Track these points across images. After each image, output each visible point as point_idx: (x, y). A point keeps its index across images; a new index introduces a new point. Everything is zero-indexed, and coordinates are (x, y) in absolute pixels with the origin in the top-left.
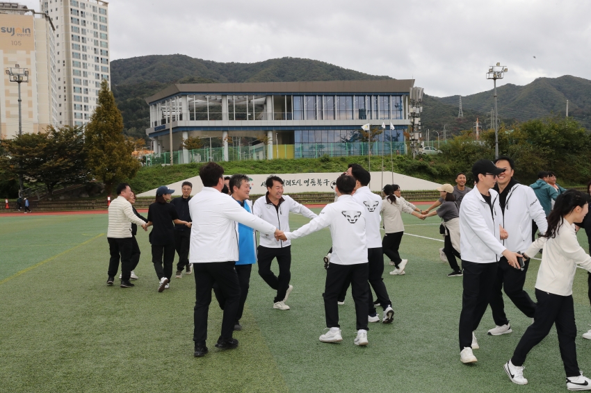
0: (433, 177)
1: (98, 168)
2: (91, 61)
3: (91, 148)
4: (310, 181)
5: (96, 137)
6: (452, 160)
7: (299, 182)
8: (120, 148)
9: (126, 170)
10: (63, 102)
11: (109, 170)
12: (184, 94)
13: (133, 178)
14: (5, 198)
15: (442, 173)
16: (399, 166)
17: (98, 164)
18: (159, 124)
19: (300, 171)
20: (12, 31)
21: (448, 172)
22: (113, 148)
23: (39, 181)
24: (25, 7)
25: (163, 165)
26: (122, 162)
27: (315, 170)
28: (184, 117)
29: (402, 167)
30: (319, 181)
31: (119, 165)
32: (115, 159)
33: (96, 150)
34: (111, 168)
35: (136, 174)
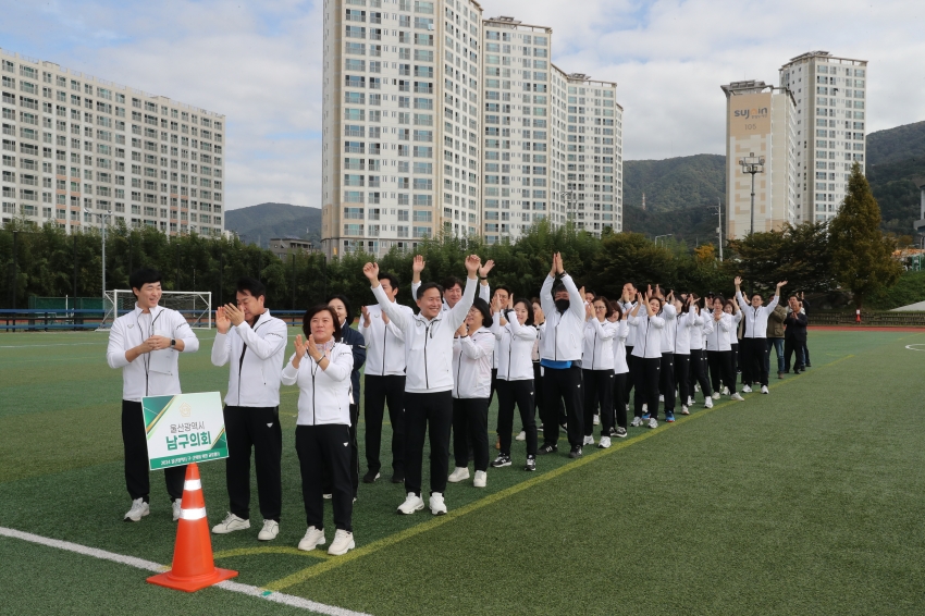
1: (846, 274)
2: (840, 138)
3: (837, 248)
5: (843, 235)
8: (875, 247)
9: (882, 275)
10: (802, 192)
11: (860, 277)
13: (892, 287)
17: (846, 269)
20: (747, 113)
22: (866, 248)
24: (763, 84)
26: (878, 266)
31: (874, 269)
32: (867, 261)
33: (843, 251)
34: (863, 274)
35: (897, 281)
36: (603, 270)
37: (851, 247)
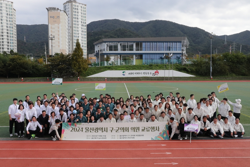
0: (188, 72)
1: (75, 68)
2: (80, 26)
3: (73, 61)
4: (145, 73)
5: (75, 58)
6: (196, 66)
7: (141, 73)
8: (82, 61)
9: (84, 68)
10: (70, 41)
11: (79, 69)
12: (105, 42)
13: (86, 71)
14: (48, 77)
15: (192, 71)
16: (176, 68)
17: (75, 67)
18: (98, 52)
19: (142, 69)
20: (54, 17)
21: (194, 70)
22: (80, 61)
23: (57, 72)
24: (58, 9)
25: (97, 66)
26: (83, 66)
27: (147, 69)
28: (105, 50)
29: (178, 69)
30: (148, 73)
31: (82, 67)
32: (80, 65)
33: (75, 62)
34: (80, 68)
35: (87, 69)
36: (10, 67)
37: (77, 61)
